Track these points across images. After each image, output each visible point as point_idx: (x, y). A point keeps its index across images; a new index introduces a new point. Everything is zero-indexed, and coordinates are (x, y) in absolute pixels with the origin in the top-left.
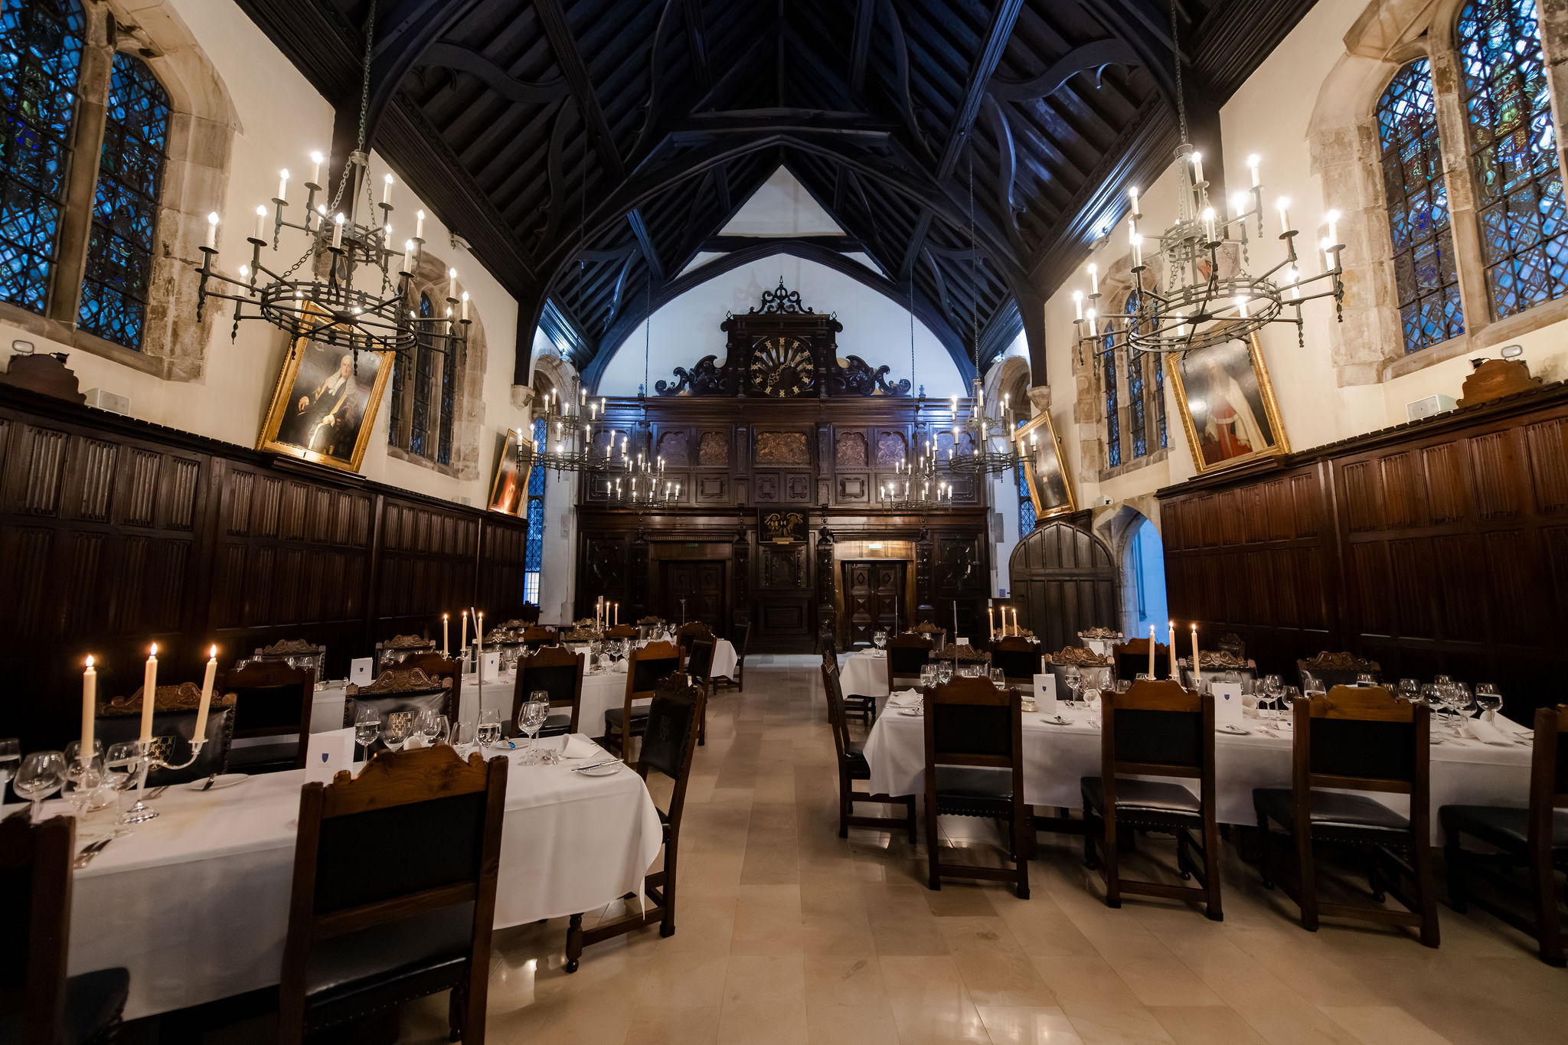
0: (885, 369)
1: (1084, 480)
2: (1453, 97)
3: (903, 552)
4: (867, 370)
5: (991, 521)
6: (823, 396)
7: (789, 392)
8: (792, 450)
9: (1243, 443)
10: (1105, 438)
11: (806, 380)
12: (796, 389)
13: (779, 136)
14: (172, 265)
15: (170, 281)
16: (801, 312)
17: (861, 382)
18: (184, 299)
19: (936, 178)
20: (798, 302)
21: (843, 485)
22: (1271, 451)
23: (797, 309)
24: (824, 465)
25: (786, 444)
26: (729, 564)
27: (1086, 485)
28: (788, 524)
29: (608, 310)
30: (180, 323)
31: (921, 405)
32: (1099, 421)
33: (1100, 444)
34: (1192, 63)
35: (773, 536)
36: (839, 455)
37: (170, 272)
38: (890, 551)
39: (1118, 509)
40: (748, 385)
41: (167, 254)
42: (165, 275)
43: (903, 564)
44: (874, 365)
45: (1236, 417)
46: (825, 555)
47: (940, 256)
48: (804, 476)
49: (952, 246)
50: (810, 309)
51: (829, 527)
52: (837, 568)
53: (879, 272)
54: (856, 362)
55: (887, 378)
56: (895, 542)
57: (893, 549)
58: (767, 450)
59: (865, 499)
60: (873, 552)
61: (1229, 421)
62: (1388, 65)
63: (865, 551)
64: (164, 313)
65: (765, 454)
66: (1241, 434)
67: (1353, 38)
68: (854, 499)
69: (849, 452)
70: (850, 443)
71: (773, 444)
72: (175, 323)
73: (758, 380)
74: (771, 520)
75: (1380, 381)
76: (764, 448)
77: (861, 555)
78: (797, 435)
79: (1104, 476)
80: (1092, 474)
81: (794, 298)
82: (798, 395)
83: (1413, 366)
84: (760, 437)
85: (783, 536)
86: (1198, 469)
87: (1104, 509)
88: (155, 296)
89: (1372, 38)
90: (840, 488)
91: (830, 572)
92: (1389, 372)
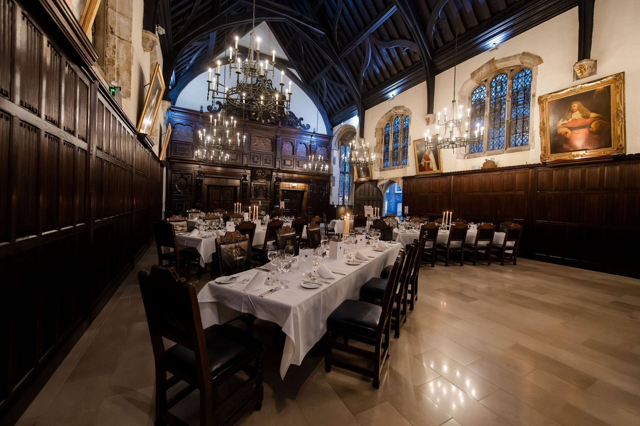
0: (302, 119)
1: (375, 170)
2: (489, 99)
3: (303, 188)
4: (296, 118)
5: (332, 179)
6: (280, 125)
7: (266, 121)
8: (265, 145)
9: (431, 168)
10: (382, 159)
11: (273, 118)
12: (269, 120)
13: (285, 19)
14: (115, 39)
15: (115, 47)
16: (271, 88)
17: (293, 123)
18: (120, 57)
19: (339, 57)
20: (271, 84)
21: (285, 161)
22: (438, 171)
23: (271, 87)
24: (278, 153)
25: (263, 142)
26: (239, 188)
27: (376, 172)
28: (264, 174)
29: (186, 67)
30: (120, 69)
31: (314, 135)
32: (381, 153)
33: (381, 160)
34: (433, 60)
35: (258, 178)
36: (283, 149)
37: (114, 42)
38: (299, 187)
39: (387, 181)
40: (250, 115)
41: (112, 33)
42: (113, 44)
43: (302, 192)
44: (298, 117)
45: (430, 161)
46: (277, 187)
47: (328, 82)
48: (270, 156)
49: (335, 80)
50: (276, 88)
51: (279, 177)
52: (281, 192)
53: (301, 80)
54: (292, 115)
55: (302, 123)
56: (301, 184)
57: (300, 186)
58: (255, 144)
59: (292, 167)
60: (293, 187)
61: (428, 162)
62: (477, 84)
63: (290, 186)
64: (114, 63)
65: (255, 145)
66: (431, 166)
67: (473, 75)
68: (288, 167)
69: (287, 149)
70: (287, 145)
71: (258, 141)
72: (118, 69)
73: (254, 114)
74: (258, 172)
75: (464, 159)
76: (254, 143)
77: (289, 188)
78: (268, 139)
79: (381, 170)
80: (378, 169)
81: (270, 82)
82: (269, 123)
83: (472, 157)
84: (253, 138)
85: (262, 179)
86: (417, 173)
87: (383, 180)
88: (109, 54)
89: (476, 77)
90: (283, 162)
91: (278, 193)
92: (466, 157)
